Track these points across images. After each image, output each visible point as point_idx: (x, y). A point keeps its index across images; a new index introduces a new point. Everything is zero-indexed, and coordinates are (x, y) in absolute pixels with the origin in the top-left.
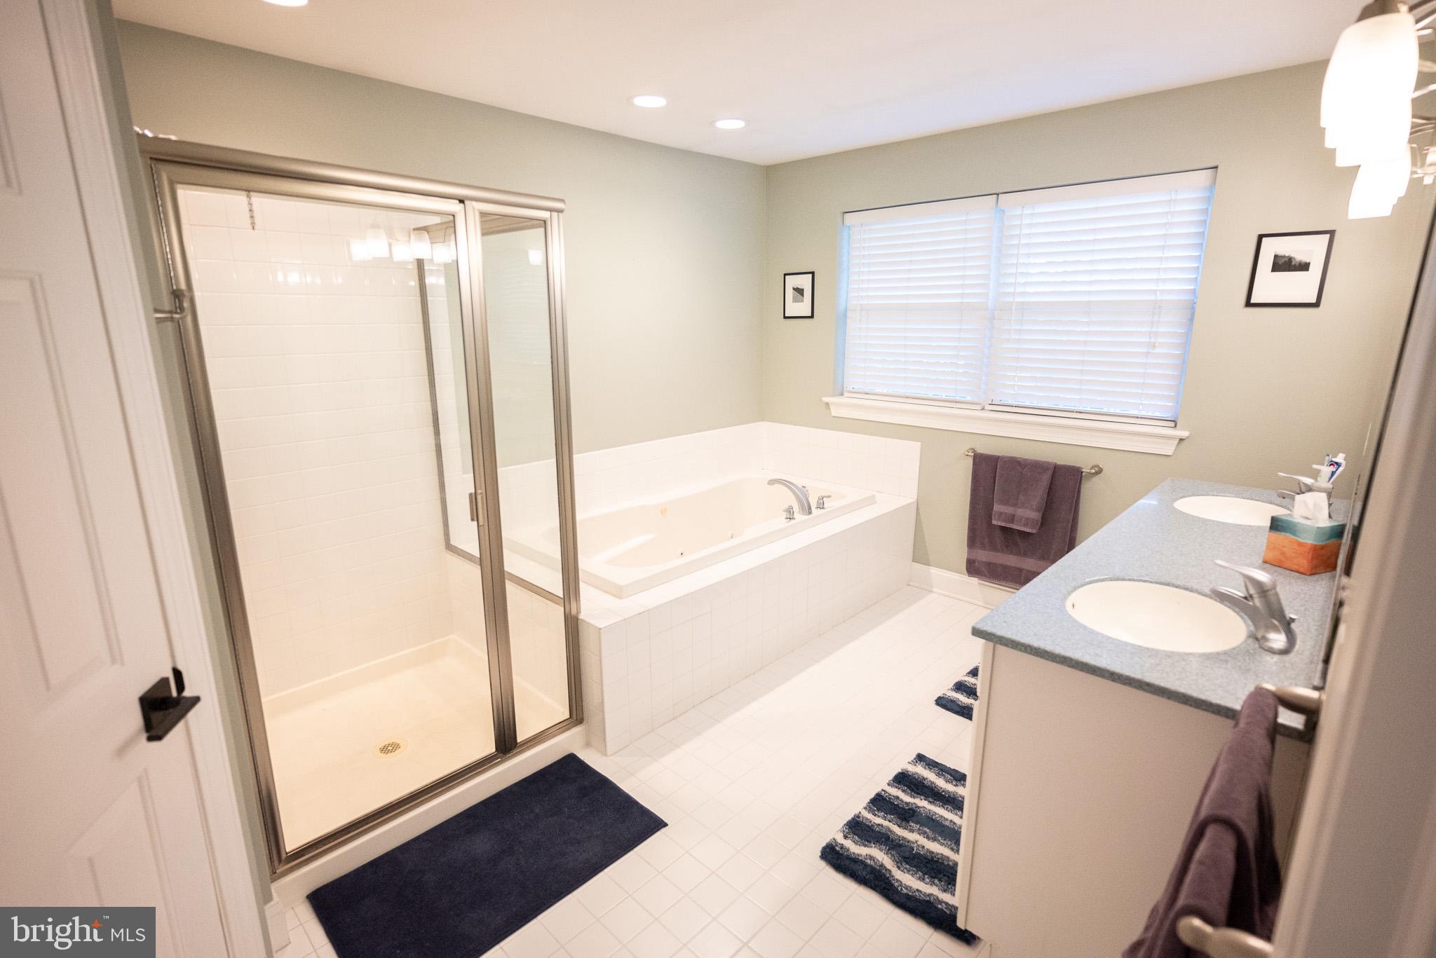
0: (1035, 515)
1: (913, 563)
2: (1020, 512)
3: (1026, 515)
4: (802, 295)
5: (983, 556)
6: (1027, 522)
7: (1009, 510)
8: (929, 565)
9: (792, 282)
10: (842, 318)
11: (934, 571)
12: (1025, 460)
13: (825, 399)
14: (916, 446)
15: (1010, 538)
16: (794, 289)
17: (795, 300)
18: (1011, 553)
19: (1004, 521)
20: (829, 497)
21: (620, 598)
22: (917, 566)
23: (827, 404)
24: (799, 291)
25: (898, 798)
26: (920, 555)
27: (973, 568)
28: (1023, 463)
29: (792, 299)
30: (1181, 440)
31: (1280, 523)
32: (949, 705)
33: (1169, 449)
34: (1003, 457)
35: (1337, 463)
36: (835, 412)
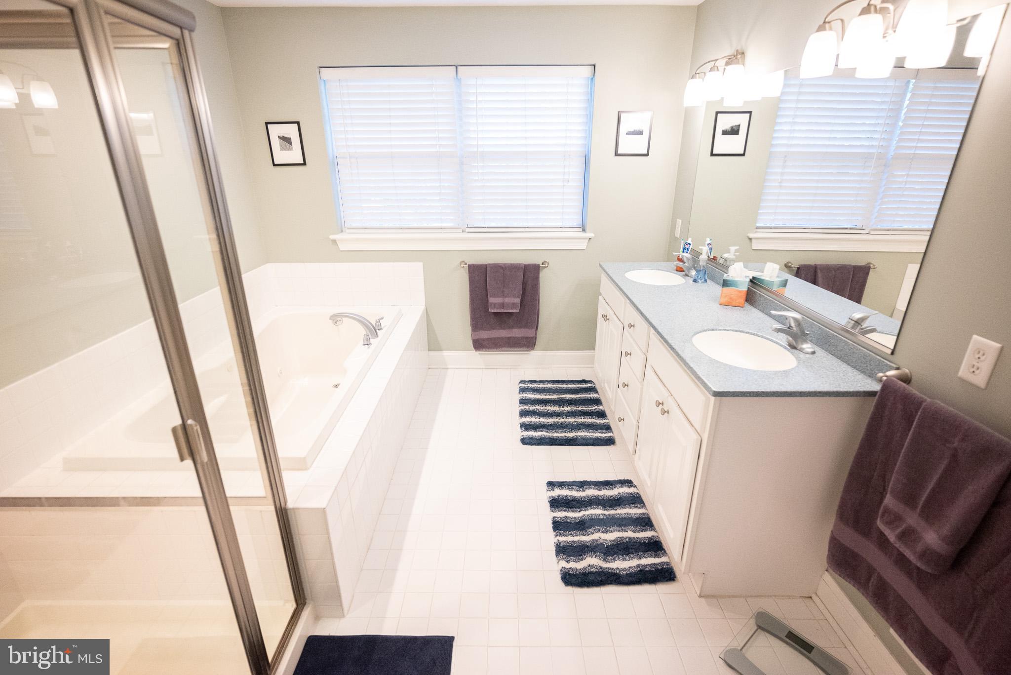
0: (517, 300)
1: (430, 352)
2: (507, 300)
3: (511, 302)
4: (290, 143)
5: (485, 334)
6: (513, 305)
7: (499, 300)
8: (441, 350)
9: (276, 131)
10: (334, 164)
11: (446, 353)
12: (505, 264)
13: (332, 237)
14: (419, 266)
15: (502, 318)
16: (279, 137)
17: (283, 148)
18: (504, 329)
19: (498, 308)
20: (382, 318)
21: (306, 469)
22: (432, 353)
23: (334, 241)
24: (287, 140)
25: (566, 517)
26: (433, 344)
27: (479, 345)
28: (504, 266)
29: (279, 148)
30: (590, 239)
31: (728, 282)
32: (532, 441)
33: (583, 245)
34: (490, 265)
35: (689, 244)
36: (342, 247)
